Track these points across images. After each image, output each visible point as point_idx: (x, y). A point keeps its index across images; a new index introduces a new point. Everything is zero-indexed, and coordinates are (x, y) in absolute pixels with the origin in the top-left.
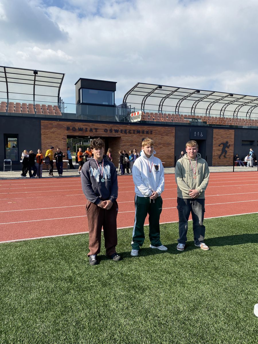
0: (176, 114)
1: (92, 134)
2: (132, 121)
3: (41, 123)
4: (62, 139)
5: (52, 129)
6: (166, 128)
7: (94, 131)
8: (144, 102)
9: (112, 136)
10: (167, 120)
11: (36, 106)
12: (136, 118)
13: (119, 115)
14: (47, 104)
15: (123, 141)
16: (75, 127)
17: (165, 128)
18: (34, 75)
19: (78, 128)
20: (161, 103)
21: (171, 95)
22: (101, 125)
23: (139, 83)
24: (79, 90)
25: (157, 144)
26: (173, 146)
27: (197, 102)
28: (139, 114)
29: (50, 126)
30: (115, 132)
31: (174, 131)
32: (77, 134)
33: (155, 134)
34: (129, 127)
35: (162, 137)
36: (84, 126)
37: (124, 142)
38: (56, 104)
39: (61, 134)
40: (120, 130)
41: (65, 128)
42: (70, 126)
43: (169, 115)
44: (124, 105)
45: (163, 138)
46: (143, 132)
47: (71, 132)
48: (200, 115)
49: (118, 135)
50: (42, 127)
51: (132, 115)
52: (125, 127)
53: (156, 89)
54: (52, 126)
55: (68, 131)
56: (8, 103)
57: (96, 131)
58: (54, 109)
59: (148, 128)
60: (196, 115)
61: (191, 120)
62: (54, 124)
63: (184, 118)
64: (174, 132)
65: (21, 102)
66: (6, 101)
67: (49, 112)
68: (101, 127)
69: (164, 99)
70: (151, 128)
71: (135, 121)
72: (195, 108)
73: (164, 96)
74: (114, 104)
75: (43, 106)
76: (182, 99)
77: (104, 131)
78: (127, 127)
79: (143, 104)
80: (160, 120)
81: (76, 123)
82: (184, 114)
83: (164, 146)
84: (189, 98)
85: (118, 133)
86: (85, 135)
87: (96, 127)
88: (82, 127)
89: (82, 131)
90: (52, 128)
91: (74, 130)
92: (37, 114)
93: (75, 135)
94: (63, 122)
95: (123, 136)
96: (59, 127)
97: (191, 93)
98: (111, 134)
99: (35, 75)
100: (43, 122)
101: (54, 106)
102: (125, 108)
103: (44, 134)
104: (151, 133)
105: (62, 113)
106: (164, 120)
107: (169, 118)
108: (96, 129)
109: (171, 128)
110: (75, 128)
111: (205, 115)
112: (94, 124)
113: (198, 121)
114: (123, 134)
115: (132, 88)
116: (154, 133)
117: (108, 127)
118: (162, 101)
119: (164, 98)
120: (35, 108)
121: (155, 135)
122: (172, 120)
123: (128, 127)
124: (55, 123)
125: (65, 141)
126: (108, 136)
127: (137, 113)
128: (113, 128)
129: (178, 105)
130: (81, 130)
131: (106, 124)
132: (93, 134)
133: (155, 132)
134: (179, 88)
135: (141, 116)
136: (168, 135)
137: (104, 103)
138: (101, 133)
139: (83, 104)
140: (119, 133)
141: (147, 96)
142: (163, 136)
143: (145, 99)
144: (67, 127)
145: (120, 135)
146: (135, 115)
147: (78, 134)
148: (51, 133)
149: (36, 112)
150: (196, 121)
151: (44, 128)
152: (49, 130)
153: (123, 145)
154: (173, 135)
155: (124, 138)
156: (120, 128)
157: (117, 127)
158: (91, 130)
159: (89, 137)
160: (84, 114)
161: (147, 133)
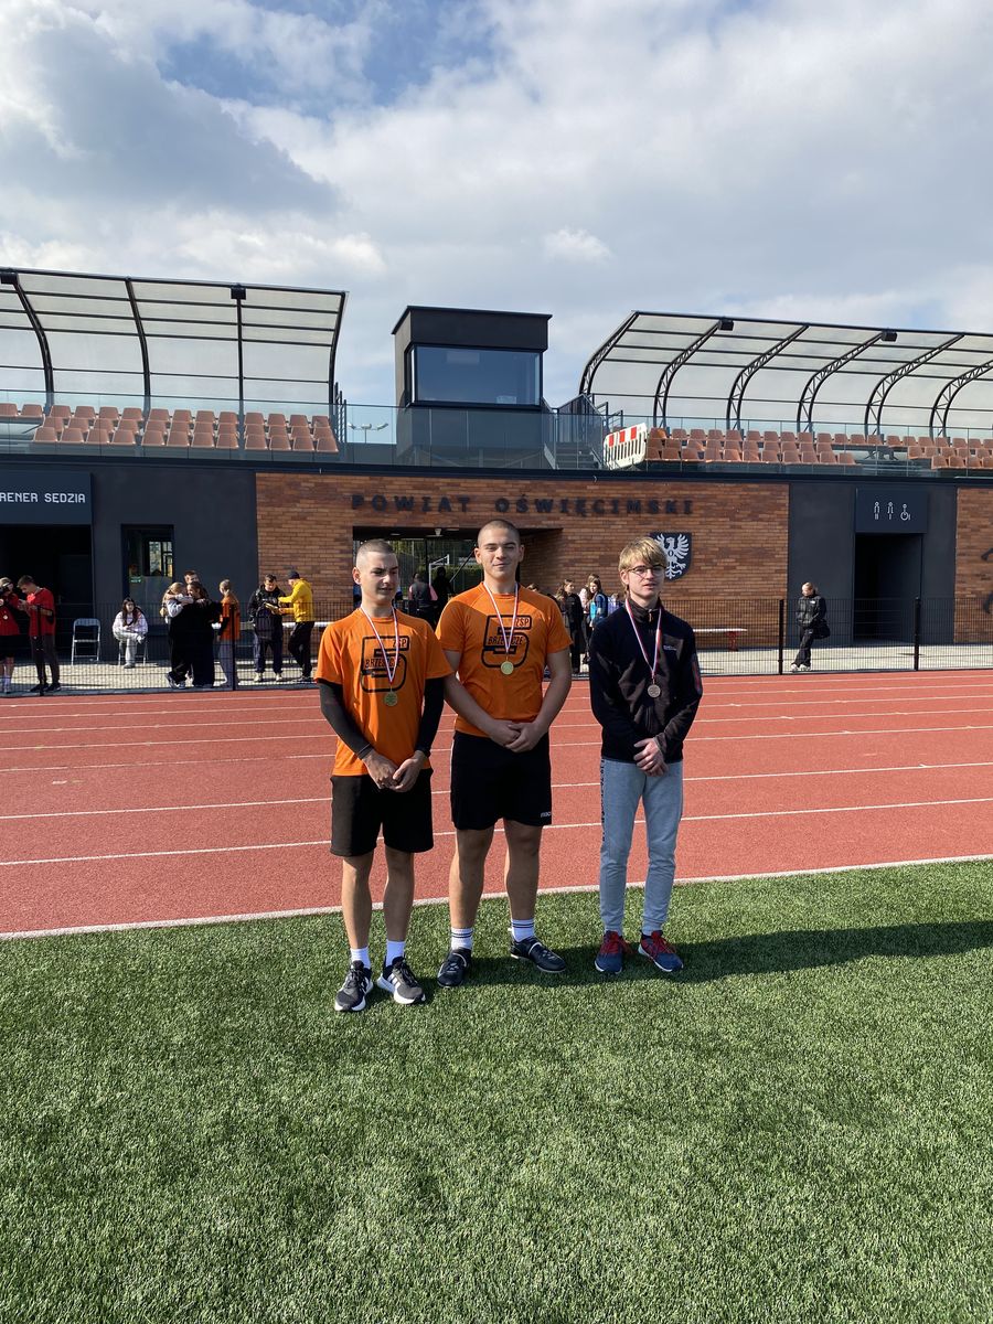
0: (802, 431)
1: (449, 522)
2: (612, 465)
3: (258, 482)
4: (336, 540)
5: (298, 505)
6: (752, 490)
7: (456, 506)
8: (663, 389)
9: (527, 526)
10: (758, 457)
11: (244, 421)
12: (625, 451)
13: (560, 445)
14: (287, 411)
15: (571, 545)
16: (385, 495)
17: (749, 490)
18: (235, 302)
19: (396, 498)
20: (737, 391)
21: (776, 354)
22: (483, 483)
23: (638, 314)
24: (407, 352)
25: (713, 553)
26: (780, 560)
27: (889, 379)
28: (638, 437)
29: (289, 492)
30: (539, 511)
31: (787, 501)
32: (390, 520)
33: (702, 512)
34: (597, 487)
36: (416, 492)
37: (576, 549)
38: (324, 411)
39: (329, 523)
40: (557, 501)
41: (346, 498)
42: (363, 491)
43: (769, 435)
44: (581, 405)
45: (740, 528)
46: (653, 507)
47: (367, 516)
48: (901, 434)
49: (551, 522)
50: (260, 498)
51: (611, 442)
52: (577, 488)
53: (711, 333)
54: (295, 493)
55: (357, 511)
56: (146, 412)
57: (464, 509)
58: (312, 431)
59: (673, 489)
60: (886, 432)
61: (864, 454)
62: (303, 484)
63: (835, 447)
64: (784, 505)
65: (194, 408)
66: (139, 403)
67: (292, 442)
68: (481, 494)
69: (746, 372)
70: (685, 490)
71: (623, 463)
72: (882, 405)
73: (747, 360)
74: (542, 400)
75: (274, 418)
76: (825, 369)
77: (493, 506)
78: (585, 488)
79: (661, 397)
80: (730, 455)
81: (386, 478)
82: (833, 431)
83: (742, 562)
84: (852, 365)
85: (551, 515)
86: (424, 525)
87: (462, 493)
88: (409, 493)
89: (410, 510)
90: (296, 500)
91: (380, 504)
92: (246, 448)
93: (383, 525)
94: (339, 477)
95: (572, 526)
96: (324, 495)
97: (861, 345)
98: (521, 518)
99: (239, 302)
100: (264, 479)
101: (315, 418)
102: (587, 414)
103: (269, 525)
104: (688, 512)
105: (341, 445)
106: (747, 457)
107: (769, 447)
108: (464, 501)
109: (775, 486)
110: (383, 499)
111: (925, 433)
112: (456, 481)
113: (892, 457)
114: (570, 518)
115: (614, 336)
116: (701, 508)
117: (511, 489)
118: (739, 383)
119: (746, 368)
120: (240, 428)
121: (703, 519)
122: (780, 456)
123: (592, 489)
124: (306, 481)
125: (345, 548)
127: (628, 432)
128: (531, 496)
129: (809, 395)
130: (404, 504)
131: (503, 481)
132: (454, 521)
133: (703, 504)
134: (806, 325)
135: (643, 444)
136: (760, 516)
137: (501, 400)
138: (482, 514)
139: (420, 405)
140: (555, 512)
141: (675, 365)
142: (739, 520)
143: (669, 374)
144: (354, 497)
145: (559, 522)
146: (622, 439)
147: (396, 521)
148: (293, 518)
149: (241, 441)
150: (887, 456)
151: (268, 500)
152: (284, 509)
153: (570, 560)
154: (780, 516)
155: (574, 534)
156: (558, 495)
157: (545, 492)
158: (445, 505)
159: (438, 533)
160: (421, 446)
161: (671, 508)
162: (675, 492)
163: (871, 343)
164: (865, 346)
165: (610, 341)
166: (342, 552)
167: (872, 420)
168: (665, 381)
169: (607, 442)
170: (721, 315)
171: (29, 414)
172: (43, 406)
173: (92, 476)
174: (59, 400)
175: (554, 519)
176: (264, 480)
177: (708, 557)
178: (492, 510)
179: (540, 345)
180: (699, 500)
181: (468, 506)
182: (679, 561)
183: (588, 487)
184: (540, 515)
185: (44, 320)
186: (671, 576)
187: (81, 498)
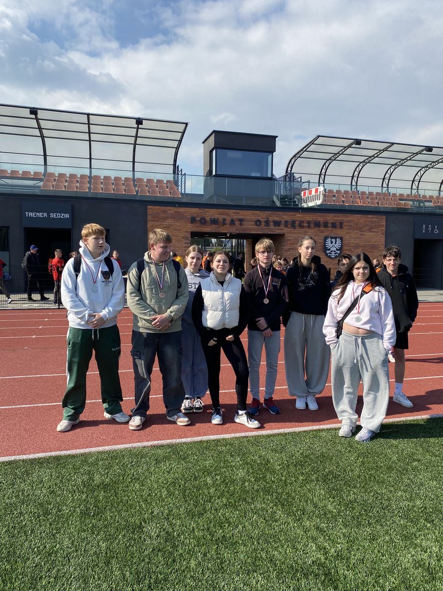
0: (384, 191)
1: (234, 230)
2: (305, 205)
3: (148, 210)
4: (183, 238)
5: (166, 221)
6: (370, 218)
7: (237, 223)
8: (324, 171)
9: (269, 233)
10: (369, 203)
11: (136, 182)
12: (313, 198)
13: (281, 196)
14: (155, 177)
15: (288, 242)
16: (206, 217)
17: (368, 218)
18: (136, 126)
19: (211, 219)
20: (357, 173)
21: (377, 157)
22: (249, 212)
23: (319, 136)
24: (211, 152)
25: (352, 246)
27: (423, 169)
28: (319, 193)
29: (162, 215)
31: (385, 224)
32: (206, 229)
34: (301, 216)
35: (360, 235)
36: (220, 216)
37: (291, 244)
38: (171, 177)
39: (180, 230)
40: (283, 221)
41: (188, 218)
42: (196, 215)
43: (371, 193)
44: (289, 177)
45: (364, 235)
46: (326, 225)
47: (197, 227)
49: (280, 231)
50: (149, 218)
51: (305, 195)
52: (292, 215)
53: (350, 146)
54: (165, 216)
55: (193, 225)
56: (90, 177)
57: (241, 224)
58: (167, 187)
62: (169, 212)
63: (400, 200)
65: (112, 174)
66: (87, 172)
67: (160, 192)
68: (249, 217)
69: (361, 165)
70: (340, 217)
71: (311, 204)
73: (362, 159)
74: (272, 174)
75: (149, 181)
76: (396, 164)
77: (254, 223)
78: (295, 216)
79: (322, 175)
80: (356, 202)
81: (206, 210)
82: (398, 192)
84: (409, 163)
85: (281, 228)
86: (222, 232)
87: (240, 217)
88: (216, 217)
89: (217, 224)
90: (166, 219)
91: (203, 222)
92: (139, 194)
93: (204, 231)
94: (185, 208)
95: (289, 233)
96: (178, 217)
97: (414, 154)
98: (267, 229)
99: (138, 126)
100: (151, 209)
101: (168, 181)
102: (291, 182)
104: (341, 227)
105: (182, 194)
106: (364, 203)
107: (372, 199)
108: (241, 220)
109: (379, 216)
110: (205, 219)
111: (437, 193)
112: (237, 211)
113: (424, 205)
114: (288, 229)
116: (347, 226)
117: (262, 215)
118: (358, 169)
119: (362, 162)
120: (135, 186)
121: (348, 231)
122: (378, 203)
123: (299, 216)
124: (170, 210)
125: (187, 241)
126: (261, 233)
127: (313, 190)
128: (271, 219)
129: (387, 176)
130: (214, 222)
131: (259, 212)
132: (236, 230)
133: (348, 224)
134: (393, 144)
135: (322, 196)
136: (373, 230)
137: (253, 175)
138: (249, 227)
139: (217, 176)
140: (282, 226)
141: (330, 160)
142: (364, 231)
143: (327, 165)
144: (191, 218)
145: (283, 231)
146: (310, 193)
147: (210, 229)
149: (136, 191)
150: (422, 204)
151: (153, 219)
152: (160, 223)
153: (288, 249)
154: (382, 230)
155: (290, 237)
156: (283, 218)
157: (278, 217)
158: (232, 222)
159: (228, 235)
160: (217, 195)
161: (334, 226)
162: (336, 218)
164: (417, 154)
165: (303, 148)
166: (185, 243)
168: (325, 168)
169: (303, 195)
170: (356, 138)
171: (36, 177)
172: (43, 173)
173: (72, 205)
174: (50, 170)
177: (350, 248)
178: (253, 225)
179: (272, 150)
180: (346, 222)
181: (243, 223)
182: (337, 250)
183: (297, 215)
184: (274, 227)
185: (45, 133)
186: (333, 257)
187: (67, 216)
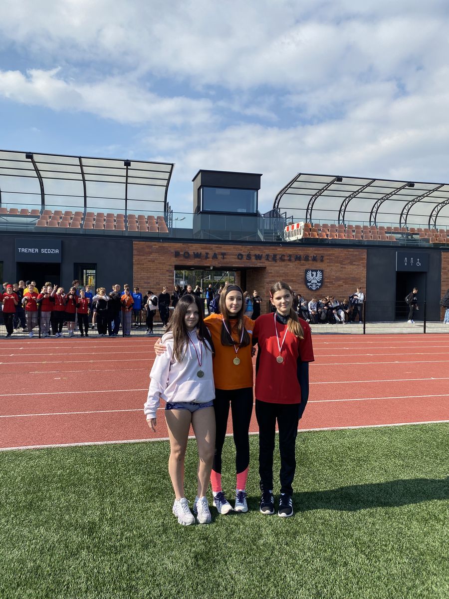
0: (372, 225)
1: (217, 263)
2: (287, 239)
3: (134, 245)
4: (167, 271)
5: (151, 255)
6: (351, 251)
7: (220, 257)
8: (310, 206)
9: (251, 266)
10: (353, 237)
11: (127, 218)
12: (294, 233)
13: (265, 230)
14: (146, 214)
15: (270, 274)
17: (349, 251)
18: (125, 167)
19: (194, 253)
20: (343, 208)
21: (361, 192)
22: (232, 246)
23: (300, 174)
24: (199, 189)
25: (333, 279)
26: (363, 283)
27: (410, 203)
28: (300, 228)
29: (147, 250)
30: (257, 259)
31: (366, 257)
32: (191, 262)
33: (328, 261)
34: (282, 249)
35: (341, 268)
36: (203, 250)
37: (272, 276)
38: (162, 215)
39: (164, 263)
40: (264, 255)
41: (172, 253)
42: (180, 250)
43: (358, 227)
44: (275, 213)
45: (345, 268)
46: (307, 258)
47: (180, 260)
48: (416, 227)
49: (261, 264)
50: (135, 252)
51: (288, 230)
52: (273, 249)
53: (332, 183)
54: (150, 250)
55: (177, 259)
56: (85, 214)
57: (223, 258)
58: (157, 223)
59: (315, 250)
60: (410, 226)
61: (400, 236)
62: (154, 247)
63: (386, 233)
64: (364, 258)
65: (106, 212)
66: (82, 210)
67: (148, 228)
68: (231, 251)
69: (347, 199)
70: (320, 251)
71: (293, 239)
72: (407, 214)
73: (348, 194)
74: (257, 211)
75: (140, 217)
76: (382, 199)
77: (236, 257)
78: (276, 249)
79: (309, 209)
80: (340, 236)
81: (189, 244)
82: (386, 226)
83: (346, 283)
84: (394, 197)
85: (261, 261)
86: (205, 265)
87: (222, 251)
88: (200, 251)
89: (199, 258)
90: (150, 253)
91: (187, 256)
92: (128, 230)
93: (187, 264)
94: (169, 243)
95: (271, 266)
96: (163, 251)
97: (398, 189)
98: (248, 262)
99: (127, 167)
101: (158, 217)
102: (276, 217)
103: (138, 264)
104: (322, 261)
105: (169, 229)
106: (348, 236)
107: (357, 232)
108: (223, 254)
109: (360, 250)
110: (188, 253)
111: (427, 227)
112: (220, 246)
113: (412, 237)
114: (270, 263)
115: (290, 184)
116: (328, 259)
117: (244, 250)
118: (344, 204)
119: (347, 197)
120: (126, 221)
121: (328, 264)
122: (362, 237)
123: (280, 250)
124: (155, 245)
125: (171, 274)
126: (243, 266)
127: (295, 225)
128: (253, 253)
129: (375, 209)
130: (197, 256)
131: (241, 246)
132: (219, 263)
133: (328, 257)
134: (374, 180)
135: (302, 231)
136: (354, 263)
137: (239, 211)
138: (233, 260)
139: (204, 212)
140: (263, 260)
141: (316, 196)
142: (344, 265)
143: (313, 200)
144: (175, 252)
146: (293, 228)
147: (193, 263)
148: (149, 261)
149: (126, 227)
150: (410, 237)
151: (138, 253)
152: (145, 257)
153: (270, 281)
154: (363, 263)
155: (271, 270)
156: (264, 253)
157: (259, 251)
158: (215, 257)
159: (212, 268)
160: (204, 230)
161: (314, 259)
162: (316, 252)
163: (403, 188)
164: (400, 189)
165: (288, 185)
166: (169, 276)
167: (403, 221)
168: (311, 203)
169: (286, 229)
170: (337, 175)
171: (34, 214)
172: (40, 210)
173: (62, 241)
174: (47, 208)
175: (263, 263)
176: (137, 244)
177: (332, 280)
178: (235, 259)
179: (257, 188)
181: (225, 256)
182: (318, 282)
183: (278, 249)
184: (256, 261)
185: (42, 174)
186: (314, 289)
187: (57, 251)
